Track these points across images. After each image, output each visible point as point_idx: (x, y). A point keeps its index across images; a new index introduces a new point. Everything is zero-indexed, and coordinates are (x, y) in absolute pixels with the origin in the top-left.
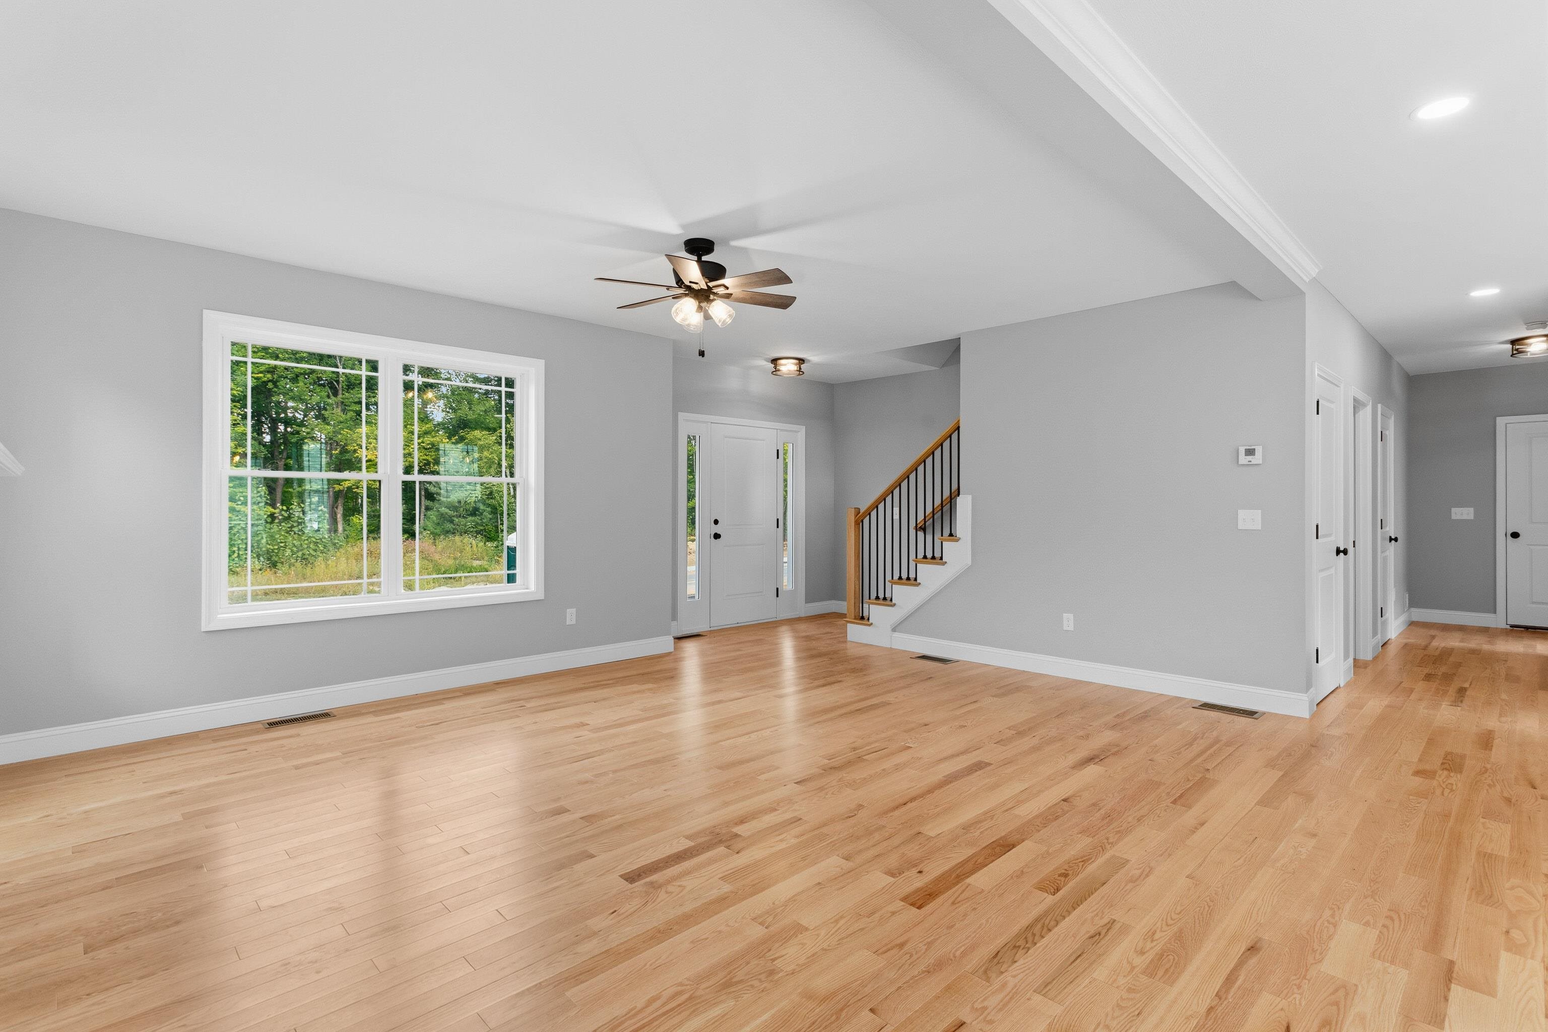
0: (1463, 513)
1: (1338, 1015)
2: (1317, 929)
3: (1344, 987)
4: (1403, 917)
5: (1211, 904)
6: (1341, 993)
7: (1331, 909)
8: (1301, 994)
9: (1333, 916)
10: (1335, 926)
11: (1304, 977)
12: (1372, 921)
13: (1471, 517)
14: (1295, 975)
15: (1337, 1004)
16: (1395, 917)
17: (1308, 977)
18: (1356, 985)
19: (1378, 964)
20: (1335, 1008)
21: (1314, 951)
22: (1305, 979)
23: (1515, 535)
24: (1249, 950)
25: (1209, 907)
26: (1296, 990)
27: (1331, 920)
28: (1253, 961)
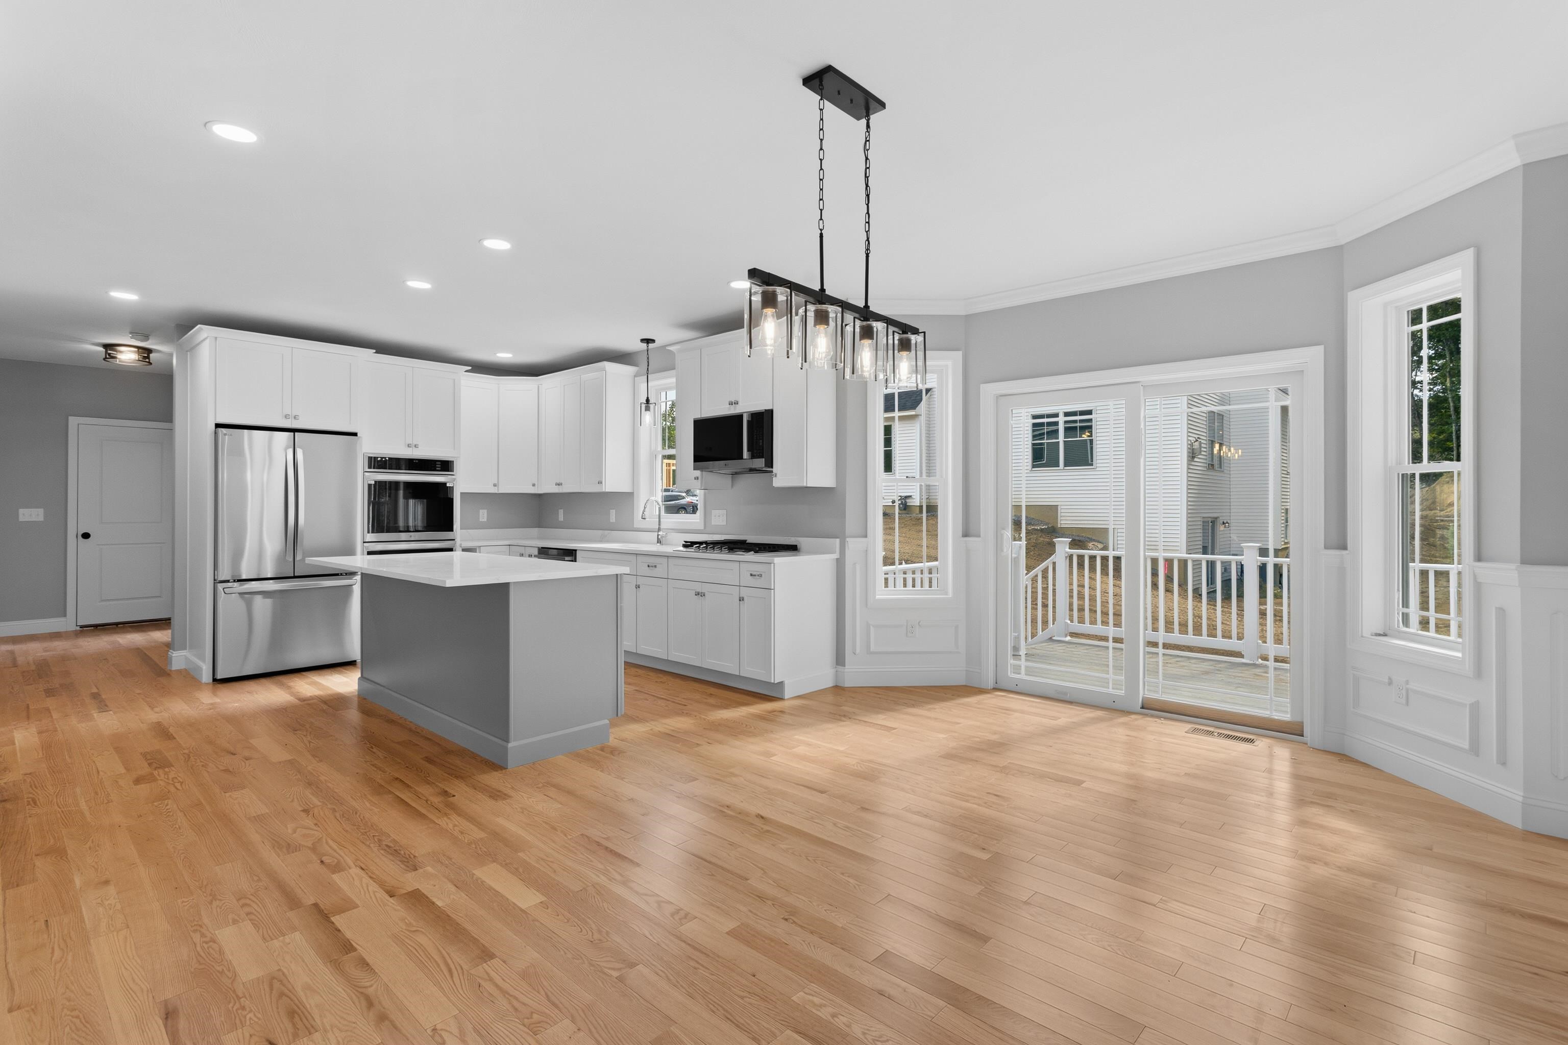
0: (30, 515)
1: (292, 1000)
2: (202, 954)
3: (273, 978)
4: (251, 897)
5: (76, 1013)
6: (276, 985)
7: (195, 931)
8: (251, 1011)
9: (203, 935)
10: (214, 942)
11: (239, 998)
12: (236, 917)
13: (41, 518)
14: (230, 1002)
15: (282, 994)
16: (248, 901)
17: (240, 995)
18: (279, 970)
19: (276, 943)
20: (284, 998)
21: (222, 972)
22: (240, 998)
23: (86, 536)
24: (167, 1018)
25: (77, 1017)
26: (244, 1013)
27: (207, 939)
28: (182, 1024)
